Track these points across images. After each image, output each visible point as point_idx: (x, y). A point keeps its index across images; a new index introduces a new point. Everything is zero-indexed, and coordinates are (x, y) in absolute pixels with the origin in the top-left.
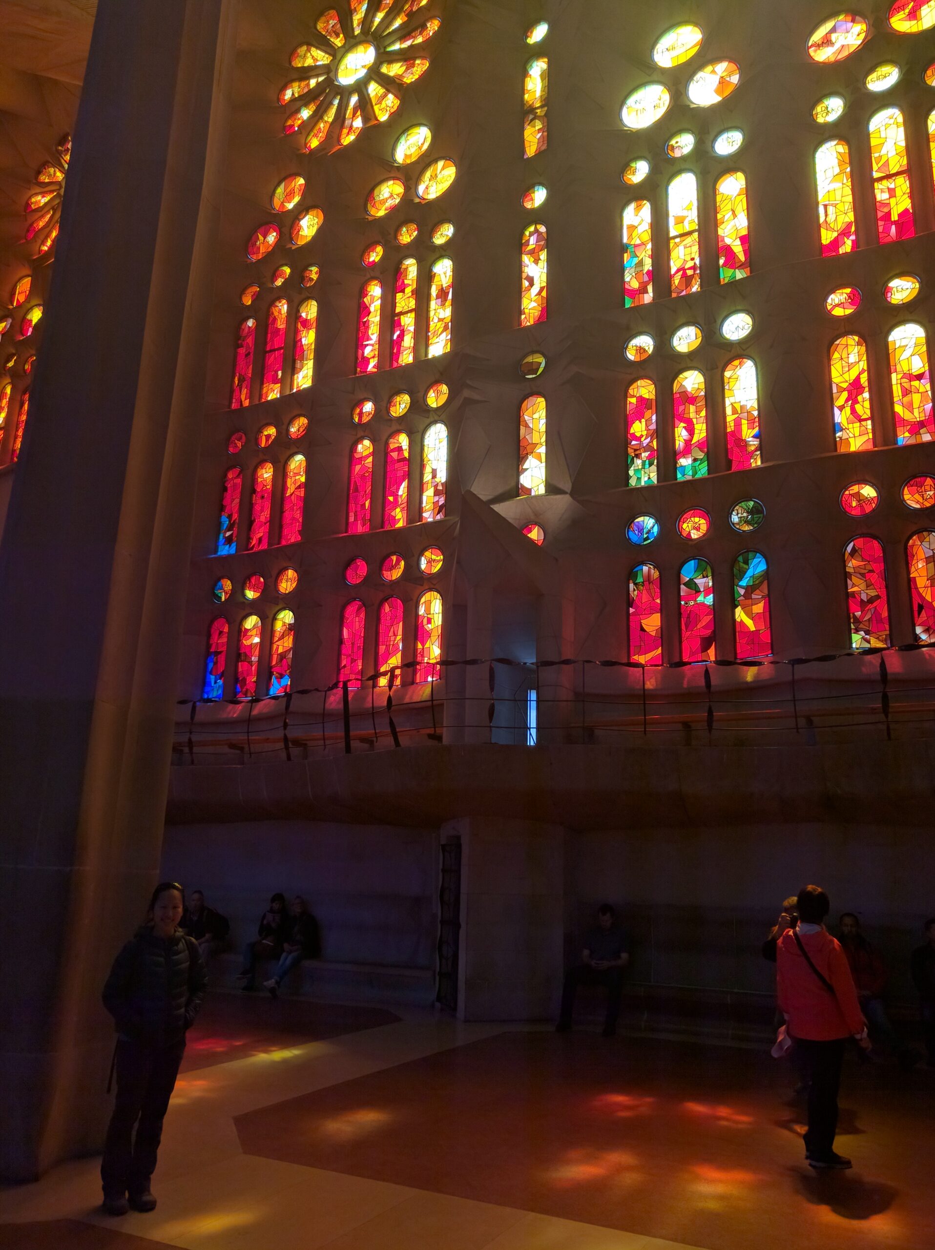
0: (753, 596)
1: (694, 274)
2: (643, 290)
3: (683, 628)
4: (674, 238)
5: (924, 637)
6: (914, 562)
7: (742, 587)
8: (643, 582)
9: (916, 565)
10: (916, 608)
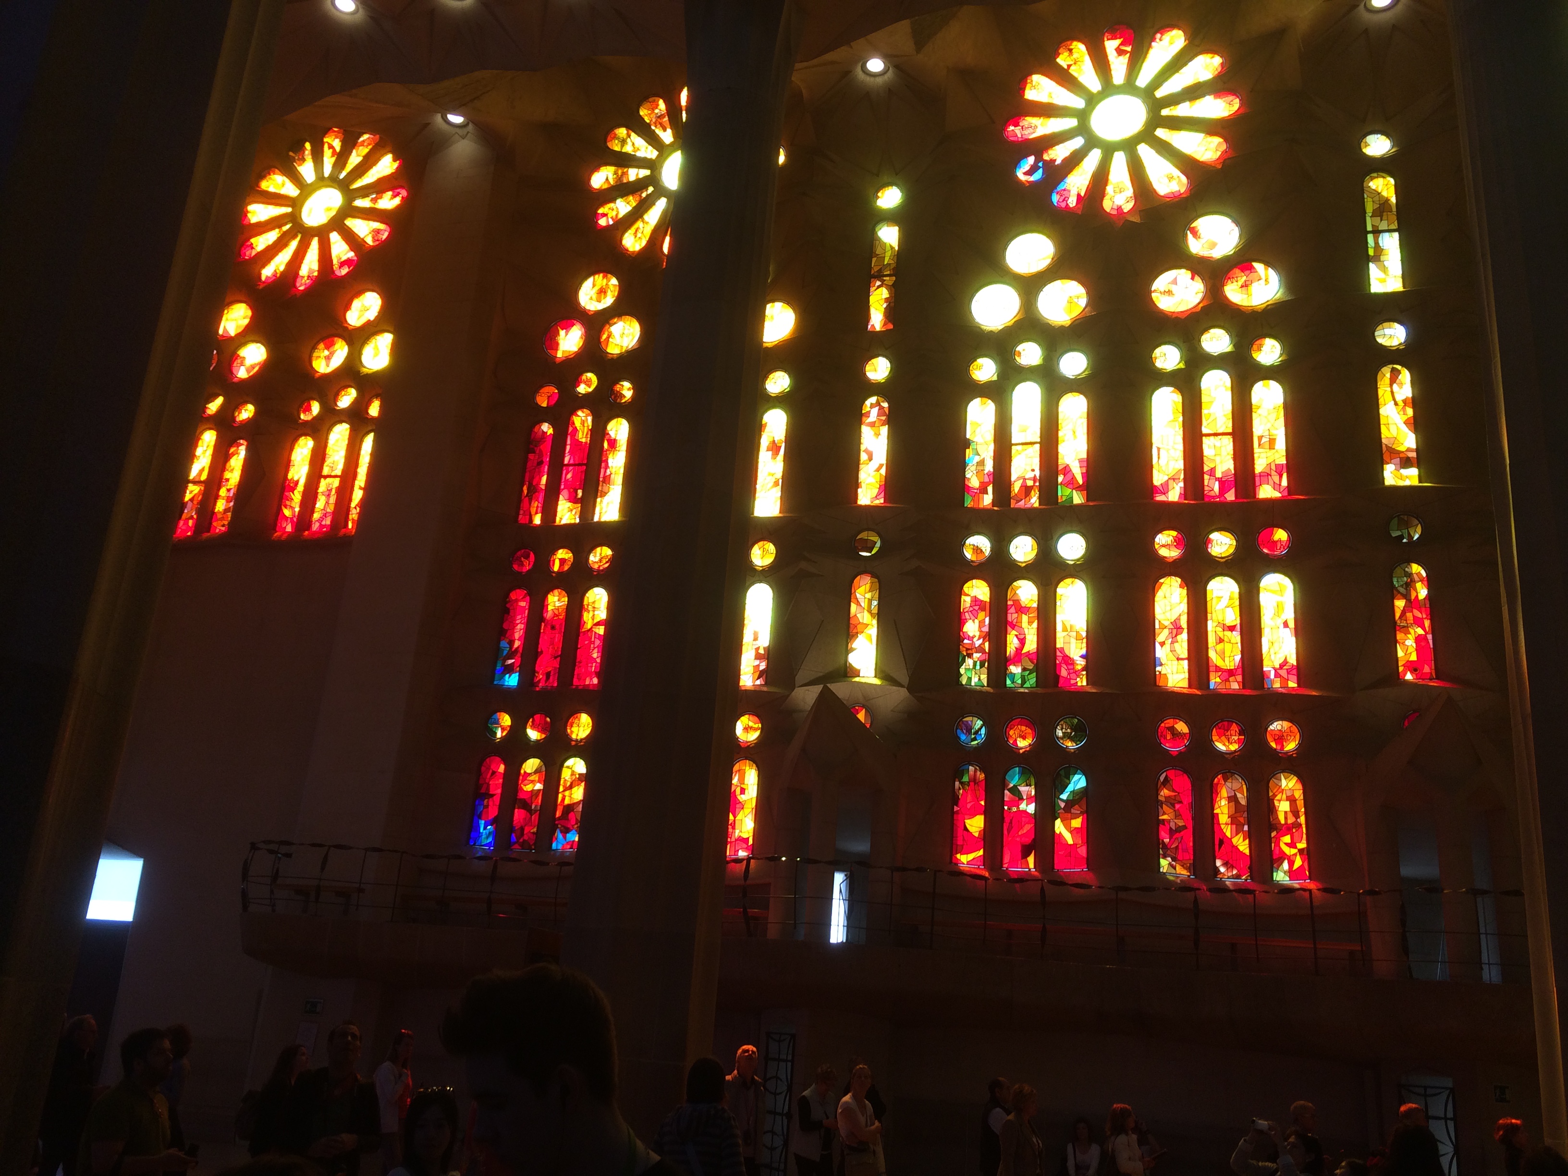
0: (1073, 811)
1: (1034, 485)
2: (983, 490)
3: (1005, 832)
4: (1016, 444)
5: (1222, 870)
6: (1218, 799)
7: (1062, 800)
8: (969, 782)
9: (1219, 802)
10: (1217, 842)
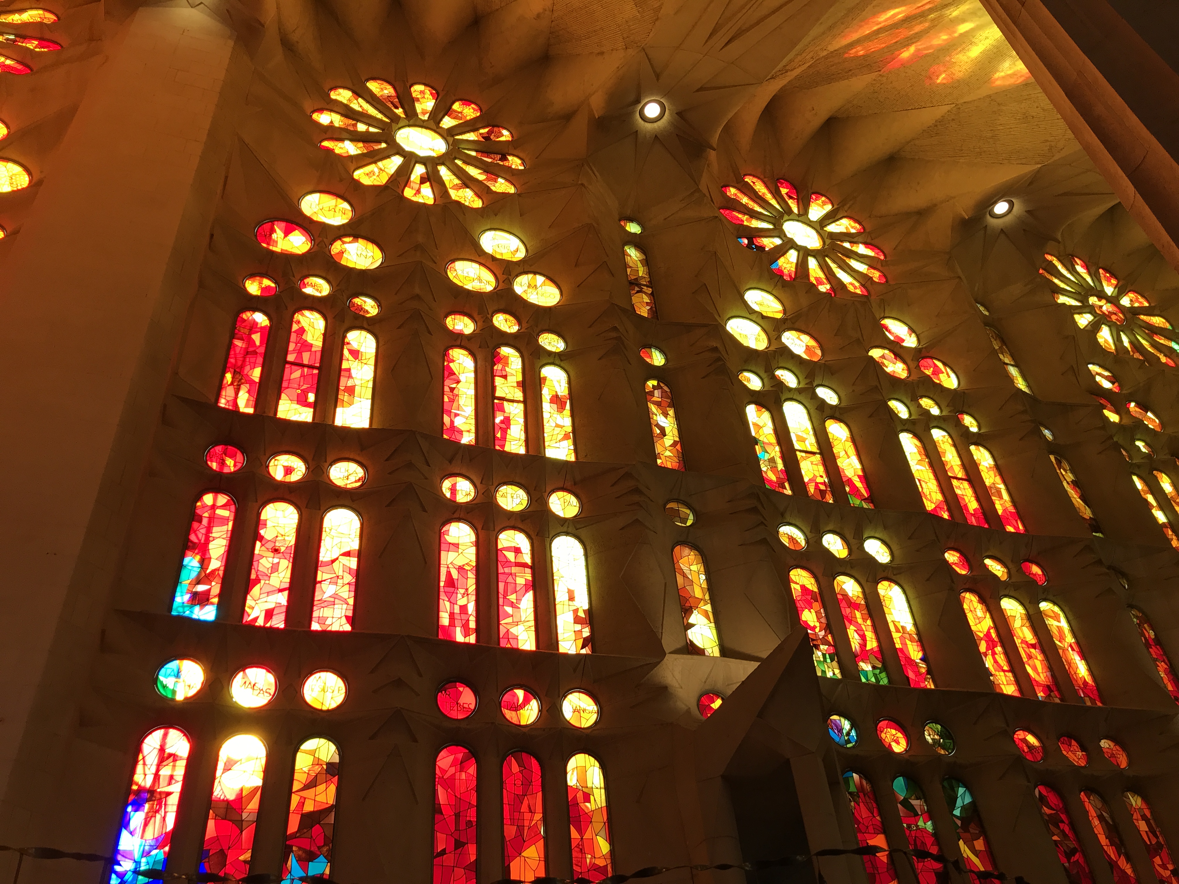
0: (971, 830)
1: (825, 490)
2: (781, 484)
4: (800, 451)
6: (1090, 818)
7: (957, 817)
8: (858, 793)
9: (1092, 822)
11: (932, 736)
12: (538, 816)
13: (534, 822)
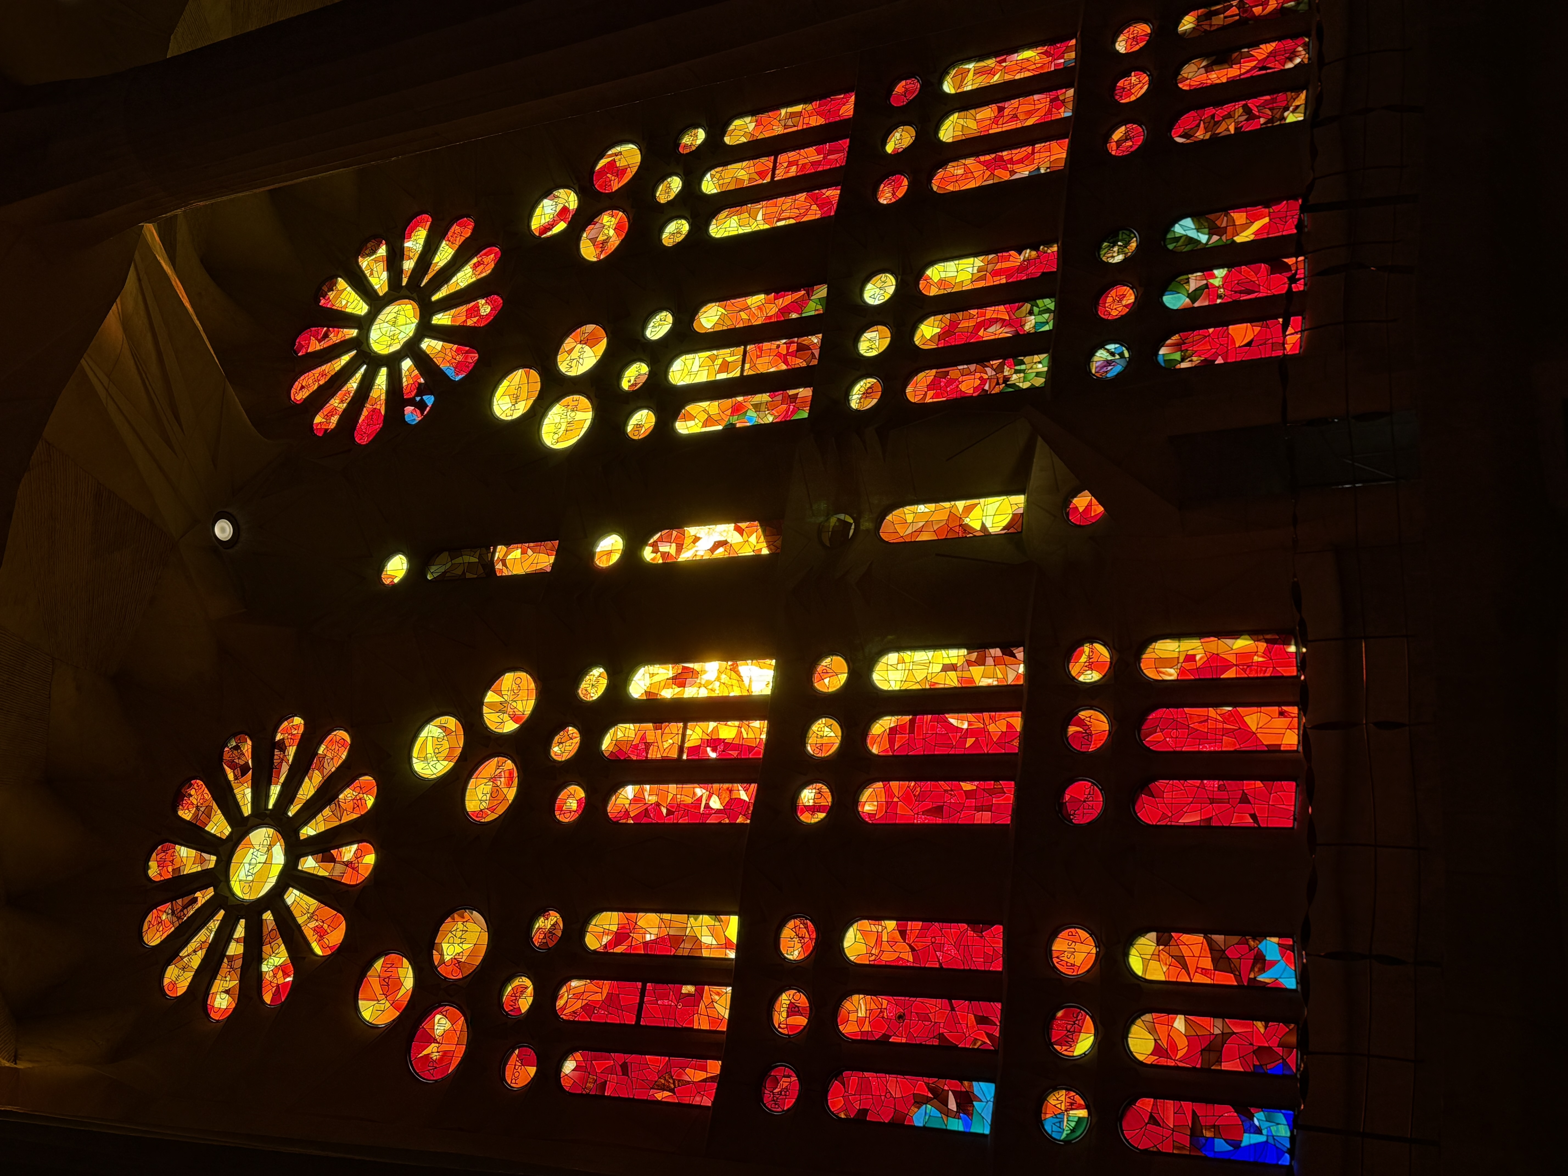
1: (796, 343)
2: (792, 399)
3: (1253, 296)
4: (743, 371)
5: (1298, 61)
6: (1209, 81)
7: (1209, 240)
8: (1182, 351)
9: (1213, 81)
10: (1264, 72)
11: (1115, 254)
12: (1212, 712)
13: (1219, 718)
